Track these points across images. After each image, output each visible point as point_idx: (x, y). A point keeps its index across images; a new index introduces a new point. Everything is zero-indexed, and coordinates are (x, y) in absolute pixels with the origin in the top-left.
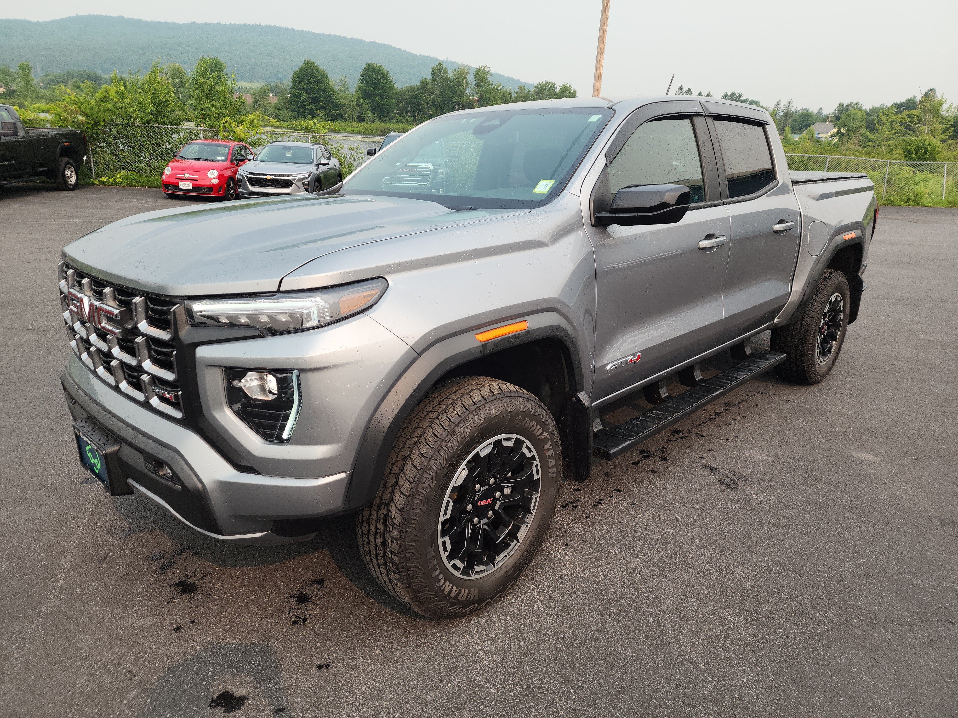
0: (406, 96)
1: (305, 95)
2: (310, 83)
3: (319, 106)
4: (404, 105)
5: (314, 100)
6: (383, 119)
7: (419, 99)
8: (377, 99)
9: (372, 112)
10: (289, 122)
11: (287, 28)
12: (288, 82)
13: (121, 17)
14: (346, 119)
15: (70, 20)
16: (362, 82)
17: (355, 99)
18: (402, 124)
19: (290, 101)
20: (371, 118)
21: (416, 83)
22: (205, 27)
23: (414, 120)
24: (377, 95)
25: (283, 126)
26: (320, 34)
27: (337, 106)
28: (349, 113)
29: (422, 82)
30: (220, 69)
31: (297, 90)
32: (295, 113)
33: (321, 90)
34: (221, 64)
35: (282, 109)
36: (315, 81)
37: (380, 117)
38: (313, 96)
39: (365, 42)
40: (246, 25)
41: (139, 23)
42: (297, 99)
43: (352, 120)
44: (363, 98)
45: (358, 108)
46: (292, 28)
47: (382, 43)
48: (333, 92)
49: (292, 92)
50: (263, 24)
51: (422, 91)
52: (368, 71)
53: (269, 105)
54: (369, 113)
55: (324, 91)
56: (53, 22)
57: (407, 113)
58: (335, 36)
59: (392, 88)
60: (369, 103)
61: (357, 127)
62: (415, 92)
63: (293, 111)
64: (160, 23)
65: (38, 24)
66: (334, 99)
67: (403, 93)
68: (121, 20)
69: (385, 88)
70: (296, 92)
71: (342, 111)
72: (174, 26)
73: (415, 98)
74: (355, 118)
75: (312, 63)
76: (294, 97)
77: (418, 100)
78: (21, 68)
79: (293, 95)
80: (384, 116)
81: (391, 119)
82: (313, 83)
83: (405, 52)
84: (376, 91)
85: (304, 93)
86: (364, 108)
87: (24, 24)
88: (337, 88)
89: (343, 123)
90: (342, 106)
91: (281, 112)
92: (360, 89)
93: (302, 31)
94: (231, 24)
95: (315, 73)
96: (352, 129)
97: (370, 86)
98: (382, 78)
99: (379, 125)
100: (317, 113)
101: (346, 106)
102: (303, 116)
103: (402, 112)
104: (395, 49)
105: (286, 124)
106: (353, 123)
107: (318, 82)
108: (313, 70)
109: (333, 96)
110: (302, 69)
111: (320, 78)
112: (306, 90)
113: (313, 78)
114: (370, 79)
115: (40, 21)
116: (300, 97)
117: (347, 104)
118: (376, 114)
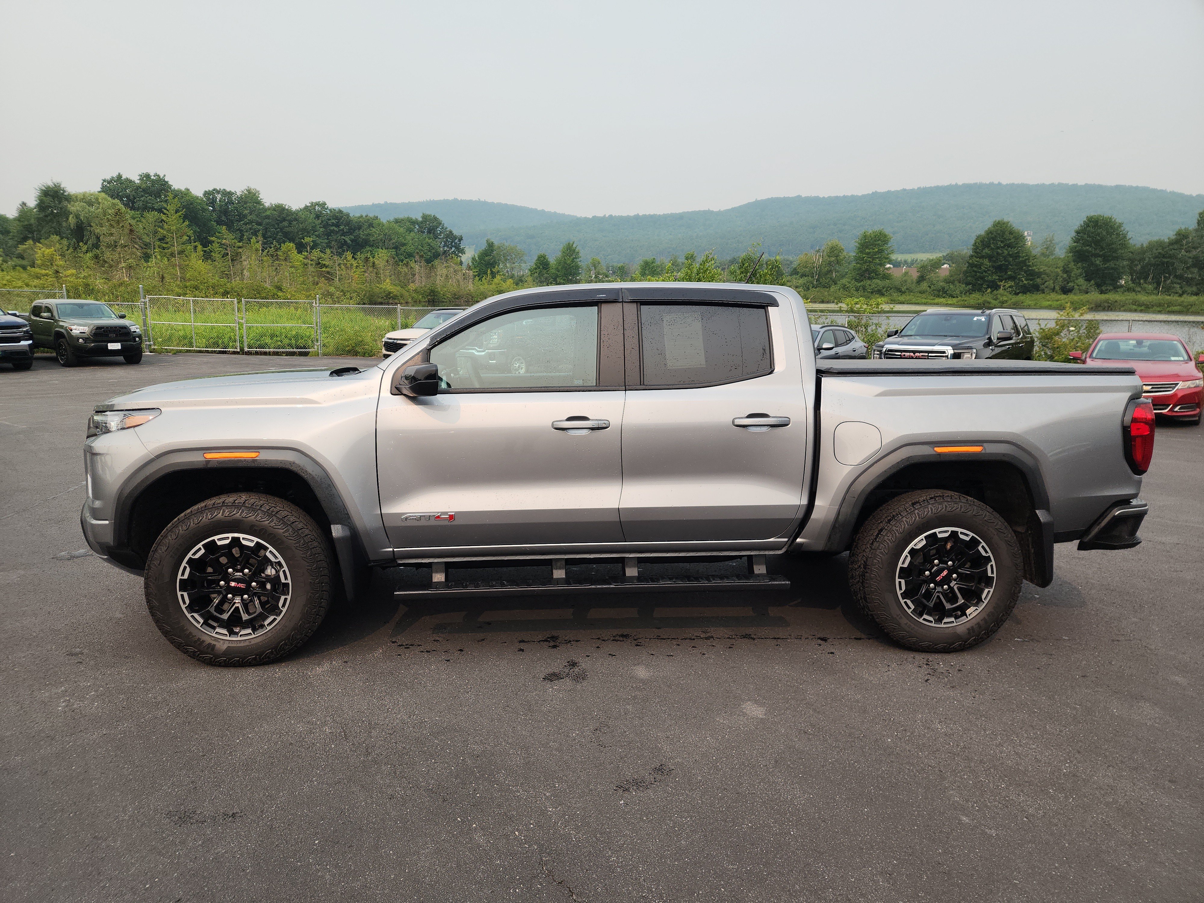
0: (1148, 255)
1: (988, 263)
2: (998, 248)
3: (1005, 277)
4: (1142, 267)
5: (1000, 269)
6: (1104, 288)
7: (1170, 257)
8: (1098, 262)
9: (1086, 280)
10: (960, 298)
11: (992, 184)
12: (967, 250)
13: (799, 197)
14: (1043, 290)
15: (749, 206)
16: (1076, 241)
17: (1061, 264)
18: (1134, 293)
19: (965, 273)
20: (1084, 287)
21: (1167, 234)
22: (888, 195)
23: (1157, 288)
24: (1097, 256)
25: (949, 302)
26: (1037, 185)
27: (1032, 275)
28: (1050, 283)
29: (1179, 234)
30: (884, 241)
31: (977, 258)
32: (970, 287)
33: (1010, 256)
34: (885, 236)
35: (953, 282)
36: (1005, 246)
37: (1098, 286)
38: (1000, 263)
39: (1106, 187)
40: (937, 188)
41: (815, 201)
42: (975, 269)
43: (1053, 291)
44: (1074, 261)
45: (1065, 276)
46: (999, 183)
47: (1134, 185)
48: (1028, 257)
49: (971, 261)
50: (960, 183)
51: (1176, 247)
52: (1088, 226)
53: (937, 279)
54: (1081, 281)
55: (1016, 256)
56: (733, 209)
57: (1146, 278)
58: (1060, 185)
59: (1124, 246)
60: (1083, 268)
61: (1057, 301)
62: (1163, 249)
63: (967, 284)
64: (837, 197)
65: (719, 213)
66: (1029, 266)
67: (1143, 251)
68: (798, 199)
69: (1113, 246)
70: (975, 260)
71: (1039, 280)
72: (853, 199)
73: (1164, 257)
74: (1057, 288)
75: (1004, 224)
76: (972, 267)
77: (1168, 260)
78: (687, 259)
79: (971, 265)
80: (1105, 283)
81: (1116, 288)
82: (1002, 247)
83: (1173, 193)
84: (1098, 251)
85: (986, 262)
86: (1074, 274)
87: (707, 214)
88: (1036, 252)
89: (1038, 296)
90: (1039, 275)
91: (951, 286)
92: (1072, 250)
93: (1013, 184)
94: (919, 188)
95: (1007, 235)
96: (1049, 303)
97: (1088, 246)
98: (1110, 234)
99: (1095, 296)
100: (1001, 285)
101: (1045, 274)
102: (979, 290)
103: (1139, 279)
104: (1154, 191)
105: (955, 300)
106: (1053, 295)
107: (1009, 246)
108: (1004, 233)
109: (1029, 262)
110: (989, 232)
111: (1013, 240)
112: (990, 258)
113: (1002, 242)
114: (1089, 236)
115: (722, 210)
116: (979, 266)
117: (1047, 271)
118: (1092, 282)
